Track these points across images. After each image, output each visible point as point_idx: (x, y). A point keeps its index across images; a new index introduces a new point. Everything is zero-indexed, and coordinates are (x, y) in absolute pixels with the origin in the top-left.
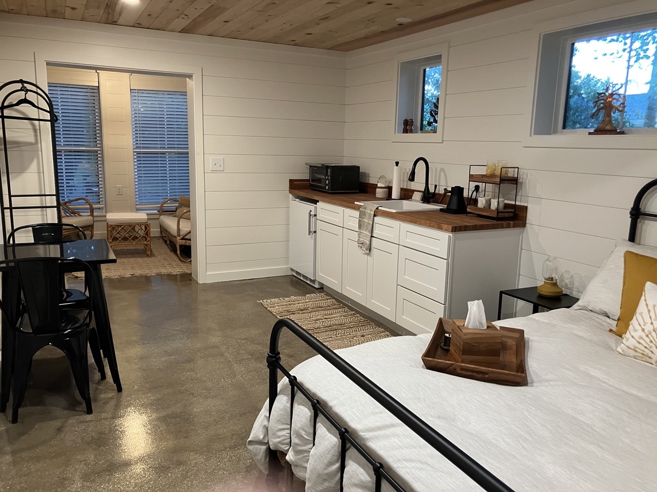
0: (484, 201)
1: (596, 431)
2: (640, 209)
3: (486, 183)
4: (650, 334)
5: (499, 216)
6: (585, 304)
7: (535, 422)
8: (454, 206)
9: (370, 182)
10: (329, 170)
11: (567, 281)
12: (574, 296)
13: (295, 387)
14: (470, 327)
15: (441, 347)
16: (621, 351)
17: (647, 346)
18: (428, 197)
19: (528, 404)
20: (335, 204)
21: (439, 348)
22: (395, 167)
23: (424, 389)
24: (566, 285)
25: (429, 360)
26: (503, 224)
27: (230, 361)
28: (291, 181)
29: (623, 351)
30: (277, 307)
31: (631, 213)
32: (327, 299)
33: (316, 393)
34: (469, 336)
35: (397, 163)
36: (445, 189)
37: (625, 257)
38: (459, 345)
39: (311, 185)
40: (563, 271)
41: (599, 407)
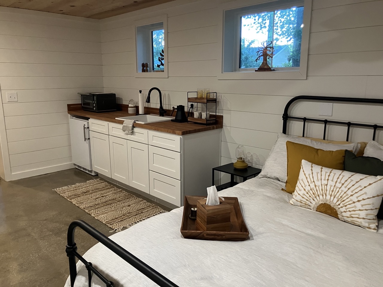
0: (198, 114)
1: (299, 268)
2: (288, 114)
3: (197, 103)
4: (309, 192)
5: (207, 123)
6: (266, 174)
7: (263, 269)
8: (179, 118)
9: (123, 104)
10: (95, 97)
11: (249, 158)
12: (253, 167)
13: (91, 271)
14: (209, 204)
15: (190, 218)
16: (292, 203)
17: (308, 199)
18: (162, 112)
19: (255, 255)
20: (101, 120)
21: (188, 219)
22: (140, 94)
23: (187, 257)
24: (249, 160)
25: (185, 232)
26: (210, 127)
27: (36, 239)
28: (68, 105)
29: (294, 203)
30: (67, 193)
31: (283, 117)
32: (102, 183)
33: (109, 274)
34: (210, 212)
35: (140, 91)
36: (173, 108)
37: (287, 145)
38: (203, 218)
39: (83, 107)
40: (246, 153)
41: (296, 249)
